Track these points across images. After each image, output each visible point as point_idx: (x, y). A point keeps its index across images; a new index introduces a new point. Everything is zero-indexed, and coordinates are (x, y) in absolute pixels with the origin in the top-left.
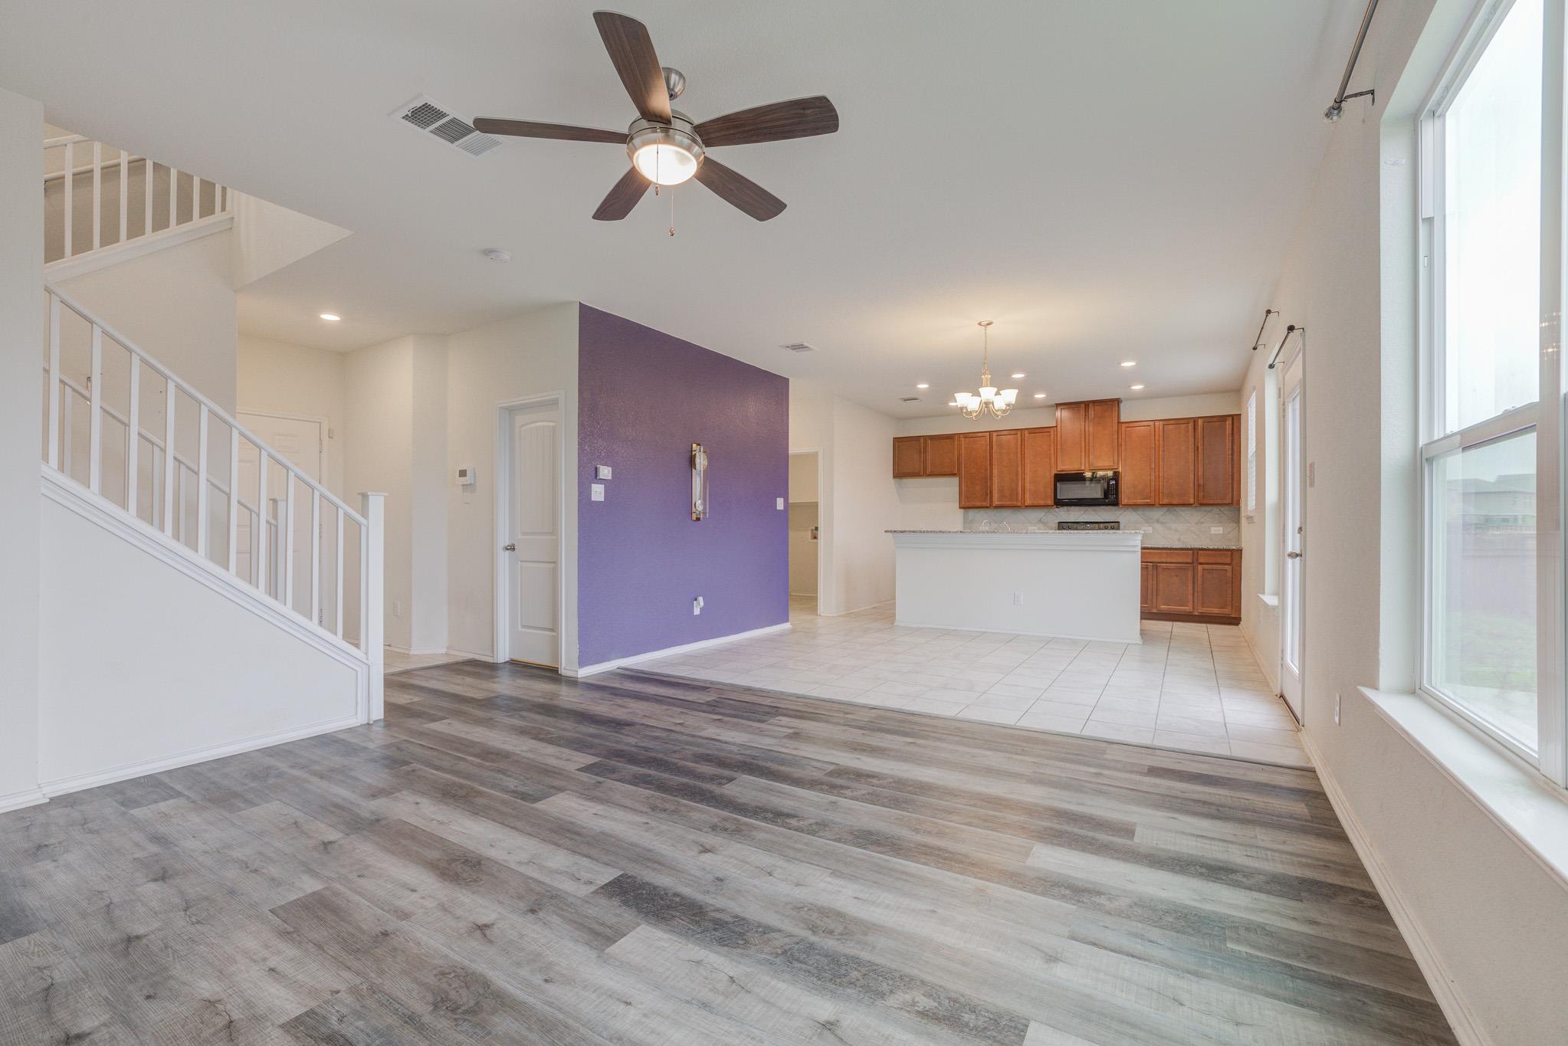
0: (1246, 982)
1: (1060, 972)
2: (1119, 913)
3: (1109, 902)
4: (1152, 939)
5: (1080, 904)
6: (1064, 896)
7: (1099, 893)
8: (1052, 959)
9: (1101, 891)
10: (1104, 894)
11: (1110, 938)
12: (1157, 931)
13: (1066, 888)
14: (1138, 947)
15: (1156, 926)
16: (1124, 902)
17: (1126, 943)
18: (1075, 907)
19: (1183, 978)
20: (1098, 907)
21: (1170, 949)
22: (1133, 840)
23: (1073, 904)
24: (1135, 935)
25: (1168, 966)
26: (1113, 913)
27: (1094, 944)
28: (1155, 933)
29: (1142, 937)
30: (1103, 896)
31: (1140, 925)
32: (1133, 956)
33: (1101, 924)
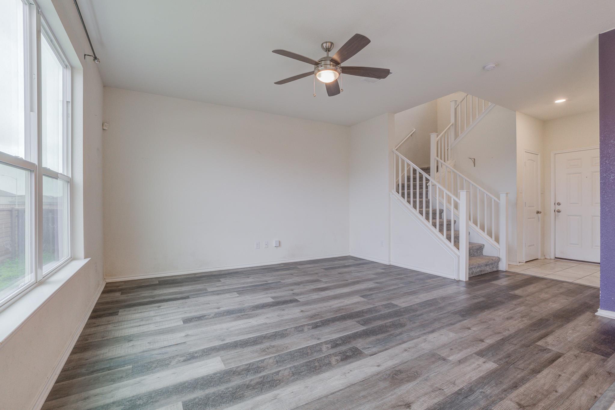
0: (127, 357)
1: (183, 334)
2: (173, 357)
3: (179, 359)
4: (160, 355)
5: (189, 353)
6: (196, 353)
7: (184, 361)
8: (187, 336)
9: (184, 362)
10: (182, 362)
11: (174, 348)
12: (158, 358)
13: (197, 356)
14: (164, 350)
15: (159, 359)
16: (174, 362)
17: (168, 349)
18: (190, 351)
19: (148, 349)
20: (182, 356)
21: (153, 355)
22: (182, 402)
23: (191, 352)
24: (166, 353)
25: (153, 350)
26: (176, 356)
27: (177, 344)
28: (159, 357)
29: (163, 354)
30: (182, 360)
31: (165, 357)
32: (165, 347)
33: (178, 351)
